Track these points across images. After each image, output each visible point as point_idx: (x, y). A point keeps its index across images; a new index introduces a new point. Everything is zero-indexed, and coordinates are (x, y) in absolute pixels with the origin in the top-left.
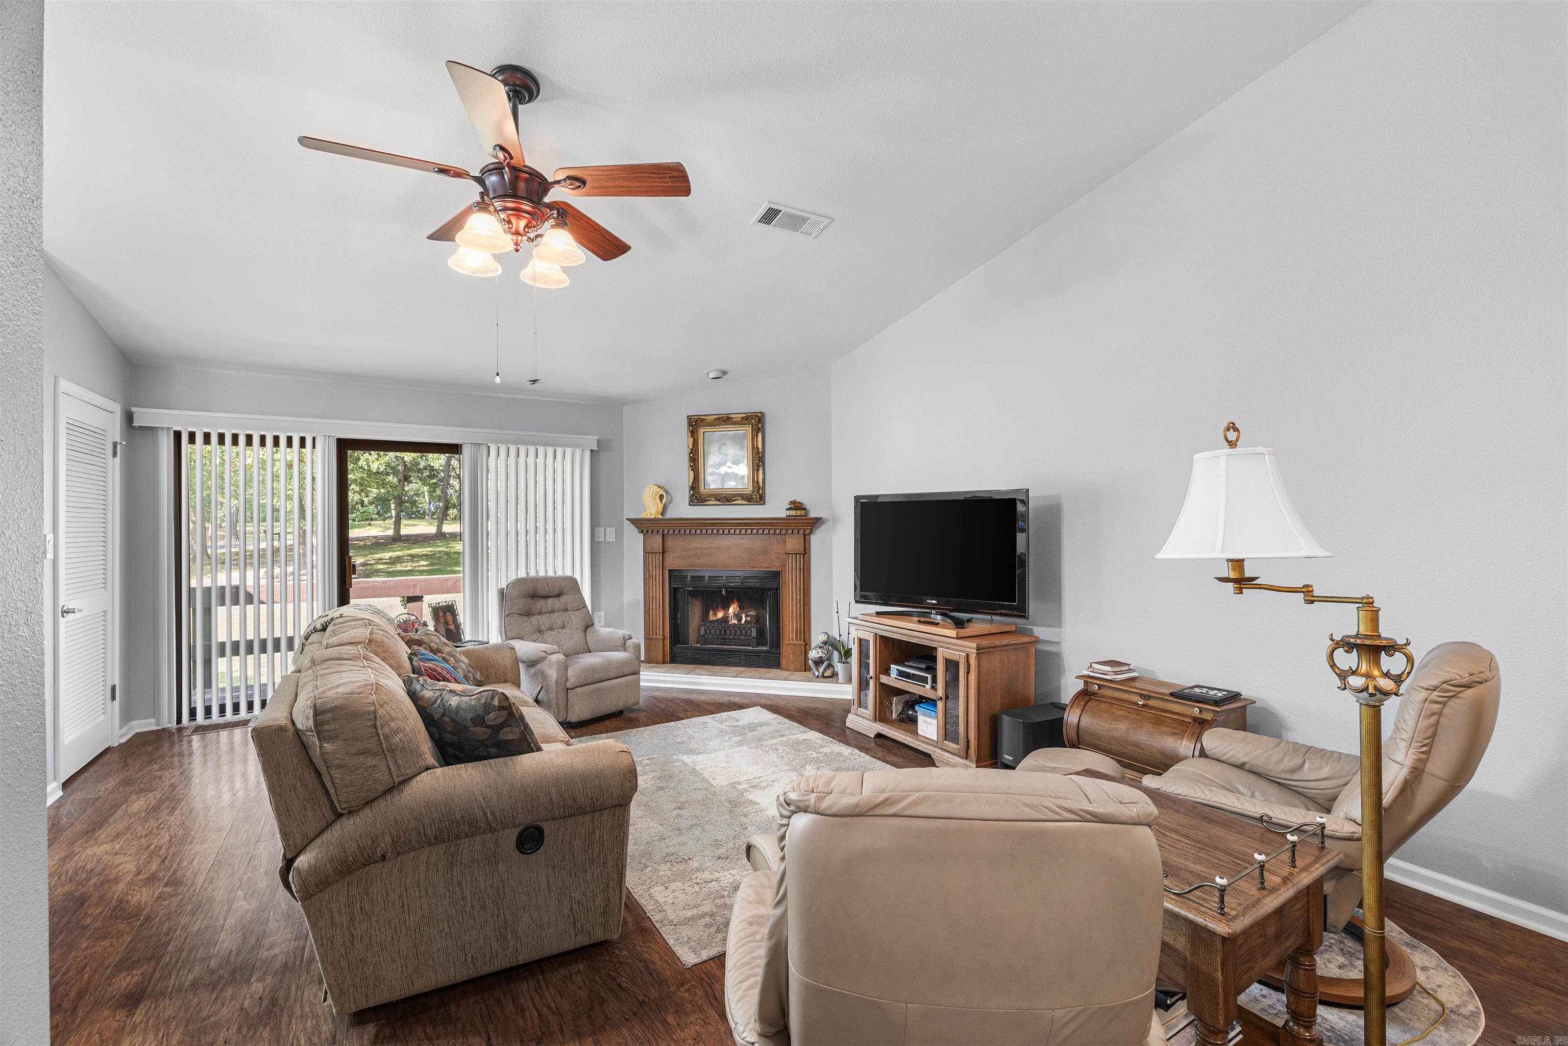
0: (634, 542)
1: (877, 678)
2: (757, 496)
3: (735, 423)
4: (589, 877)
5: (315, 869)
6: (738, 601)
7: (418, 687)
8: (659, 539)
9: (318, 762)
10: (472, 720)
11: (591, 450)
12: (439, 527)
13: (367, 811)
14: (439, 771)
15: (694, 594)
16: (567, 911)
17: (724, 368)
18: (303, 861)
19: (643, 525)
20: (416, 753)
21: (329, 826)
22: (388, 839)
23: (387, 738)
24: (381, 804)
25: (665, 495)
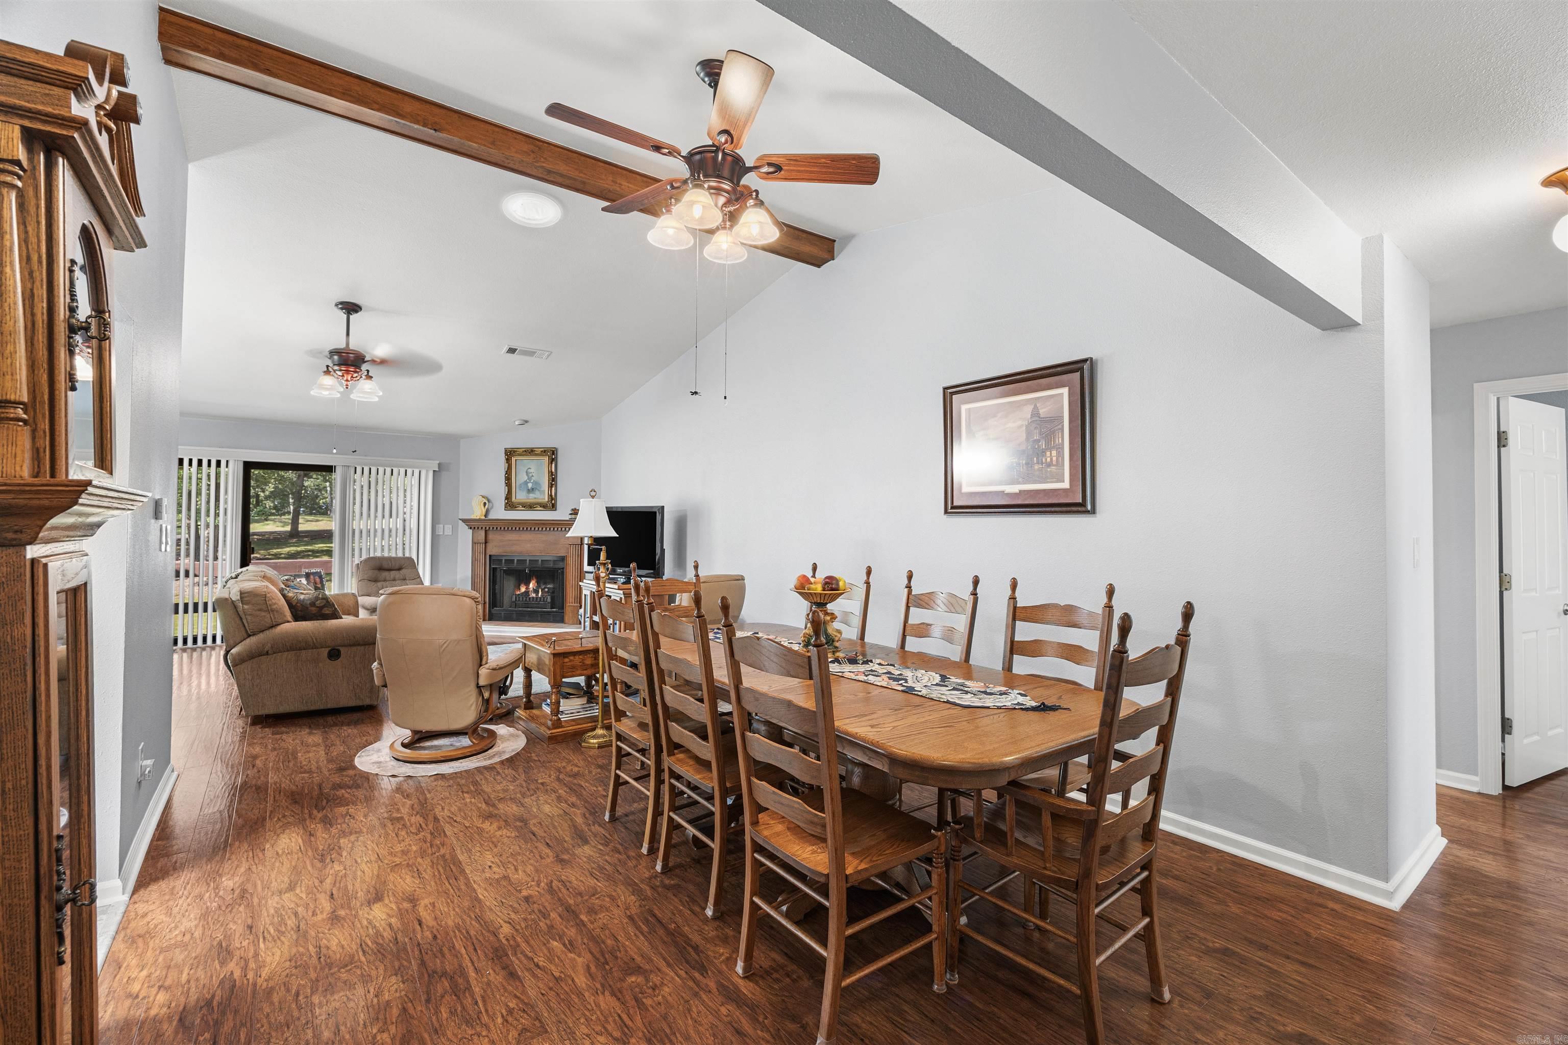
0: (466, 536)
1: (591, 617)
2: (552, 505)
3: (537, 455)
4: (363, 674)
5: (239, 654)
6: (537, 578)
7: (286, 592)
8: (483, 533)
9: (241, 613)
10: (310, 604)
11: (434, 471)
12: (295, 522)
13: (261, 634)
14: (293, 623)
15: (509, 572)
16: (351, 688)
17: (525, 419)
18: (234, 651)
19: (470, 523)
20: (282, 614)
21: (244, 639)
22: (269, 645)
23: (270, 605)
24: (267, 632)
25: (487, 502)
